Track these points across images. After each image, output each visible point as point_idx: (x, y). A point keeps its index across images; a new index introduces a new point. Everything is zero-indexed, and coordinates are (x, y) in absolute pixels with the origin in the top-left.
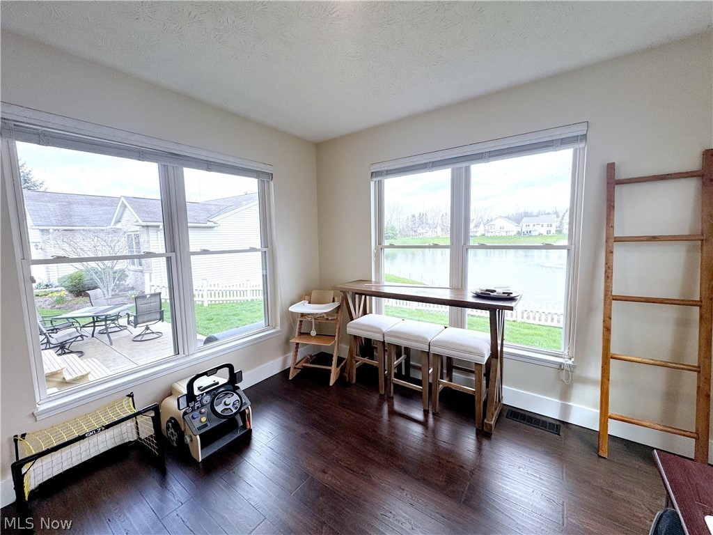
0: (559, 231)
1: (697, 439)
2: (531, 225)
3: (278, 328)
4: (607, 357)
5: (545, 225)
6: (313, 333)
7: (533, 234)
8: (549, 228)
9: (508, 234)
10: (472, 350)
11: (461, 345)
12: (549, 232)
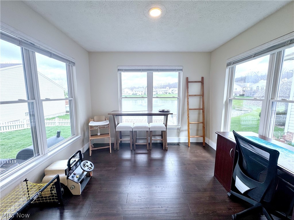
0: (145, 94)
1: (203, 137)
2: (137, 92)
3: (80, 135)
4: (189, 123)
5: (141, 92)
6: (99, 134)
7: (137, 94)
8: (142, 93)
9: (130, 95)
10: (162, 127)
11: (159, 126)
12: (142, 94)
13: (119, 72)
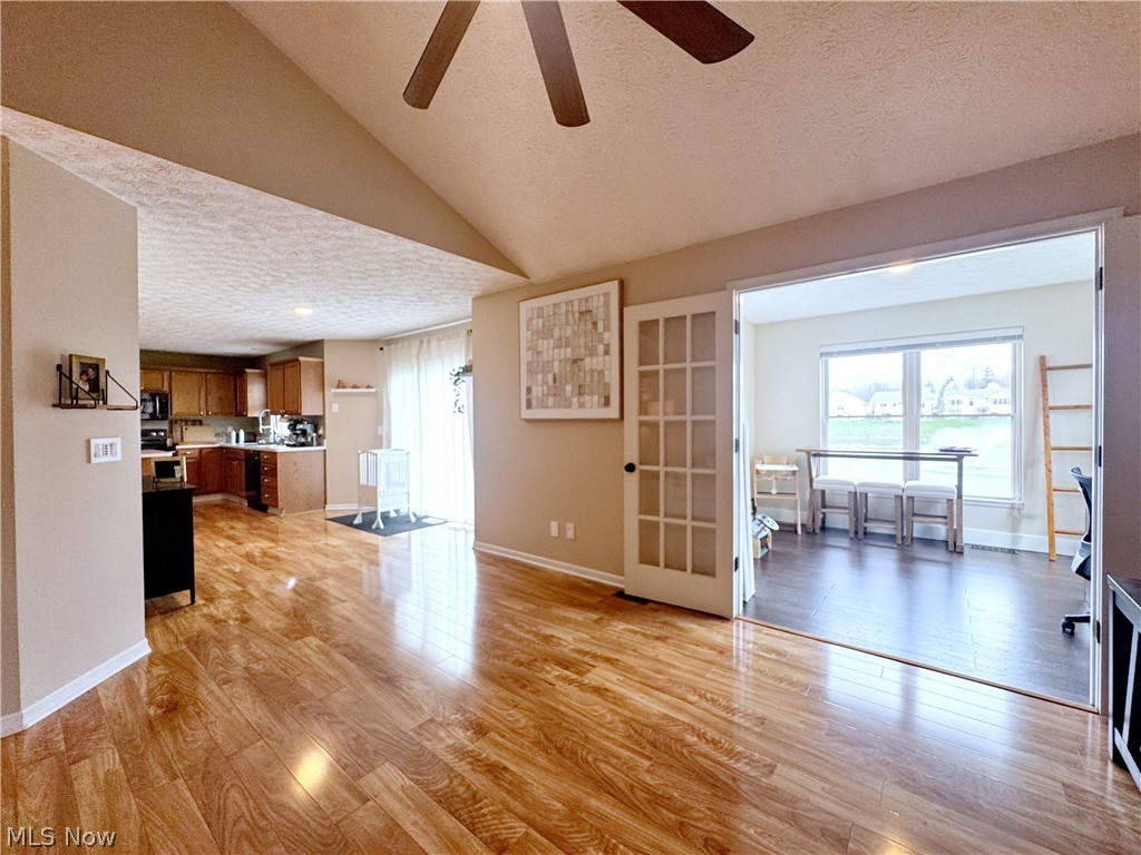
4: (1050, 492)
6: (774, 491)
13: (824, 358)
